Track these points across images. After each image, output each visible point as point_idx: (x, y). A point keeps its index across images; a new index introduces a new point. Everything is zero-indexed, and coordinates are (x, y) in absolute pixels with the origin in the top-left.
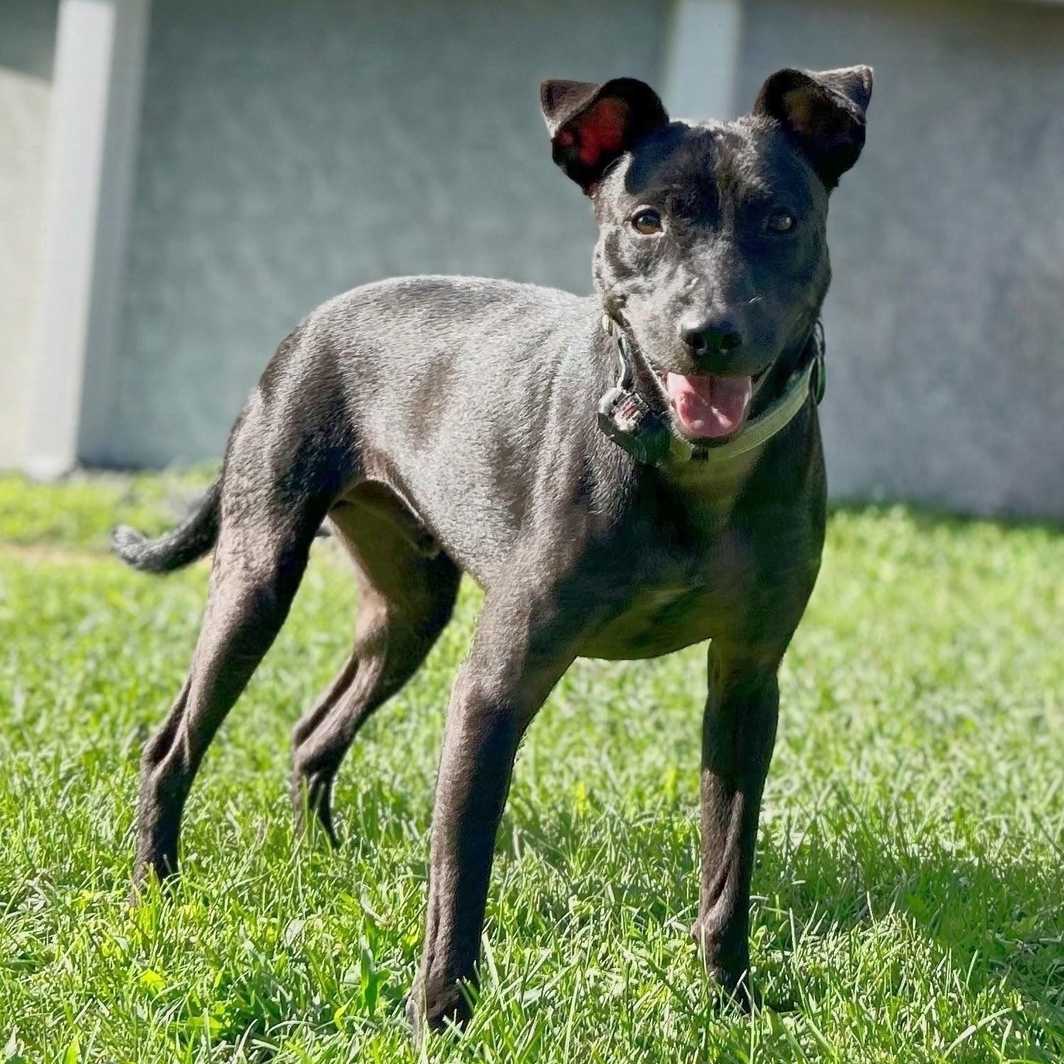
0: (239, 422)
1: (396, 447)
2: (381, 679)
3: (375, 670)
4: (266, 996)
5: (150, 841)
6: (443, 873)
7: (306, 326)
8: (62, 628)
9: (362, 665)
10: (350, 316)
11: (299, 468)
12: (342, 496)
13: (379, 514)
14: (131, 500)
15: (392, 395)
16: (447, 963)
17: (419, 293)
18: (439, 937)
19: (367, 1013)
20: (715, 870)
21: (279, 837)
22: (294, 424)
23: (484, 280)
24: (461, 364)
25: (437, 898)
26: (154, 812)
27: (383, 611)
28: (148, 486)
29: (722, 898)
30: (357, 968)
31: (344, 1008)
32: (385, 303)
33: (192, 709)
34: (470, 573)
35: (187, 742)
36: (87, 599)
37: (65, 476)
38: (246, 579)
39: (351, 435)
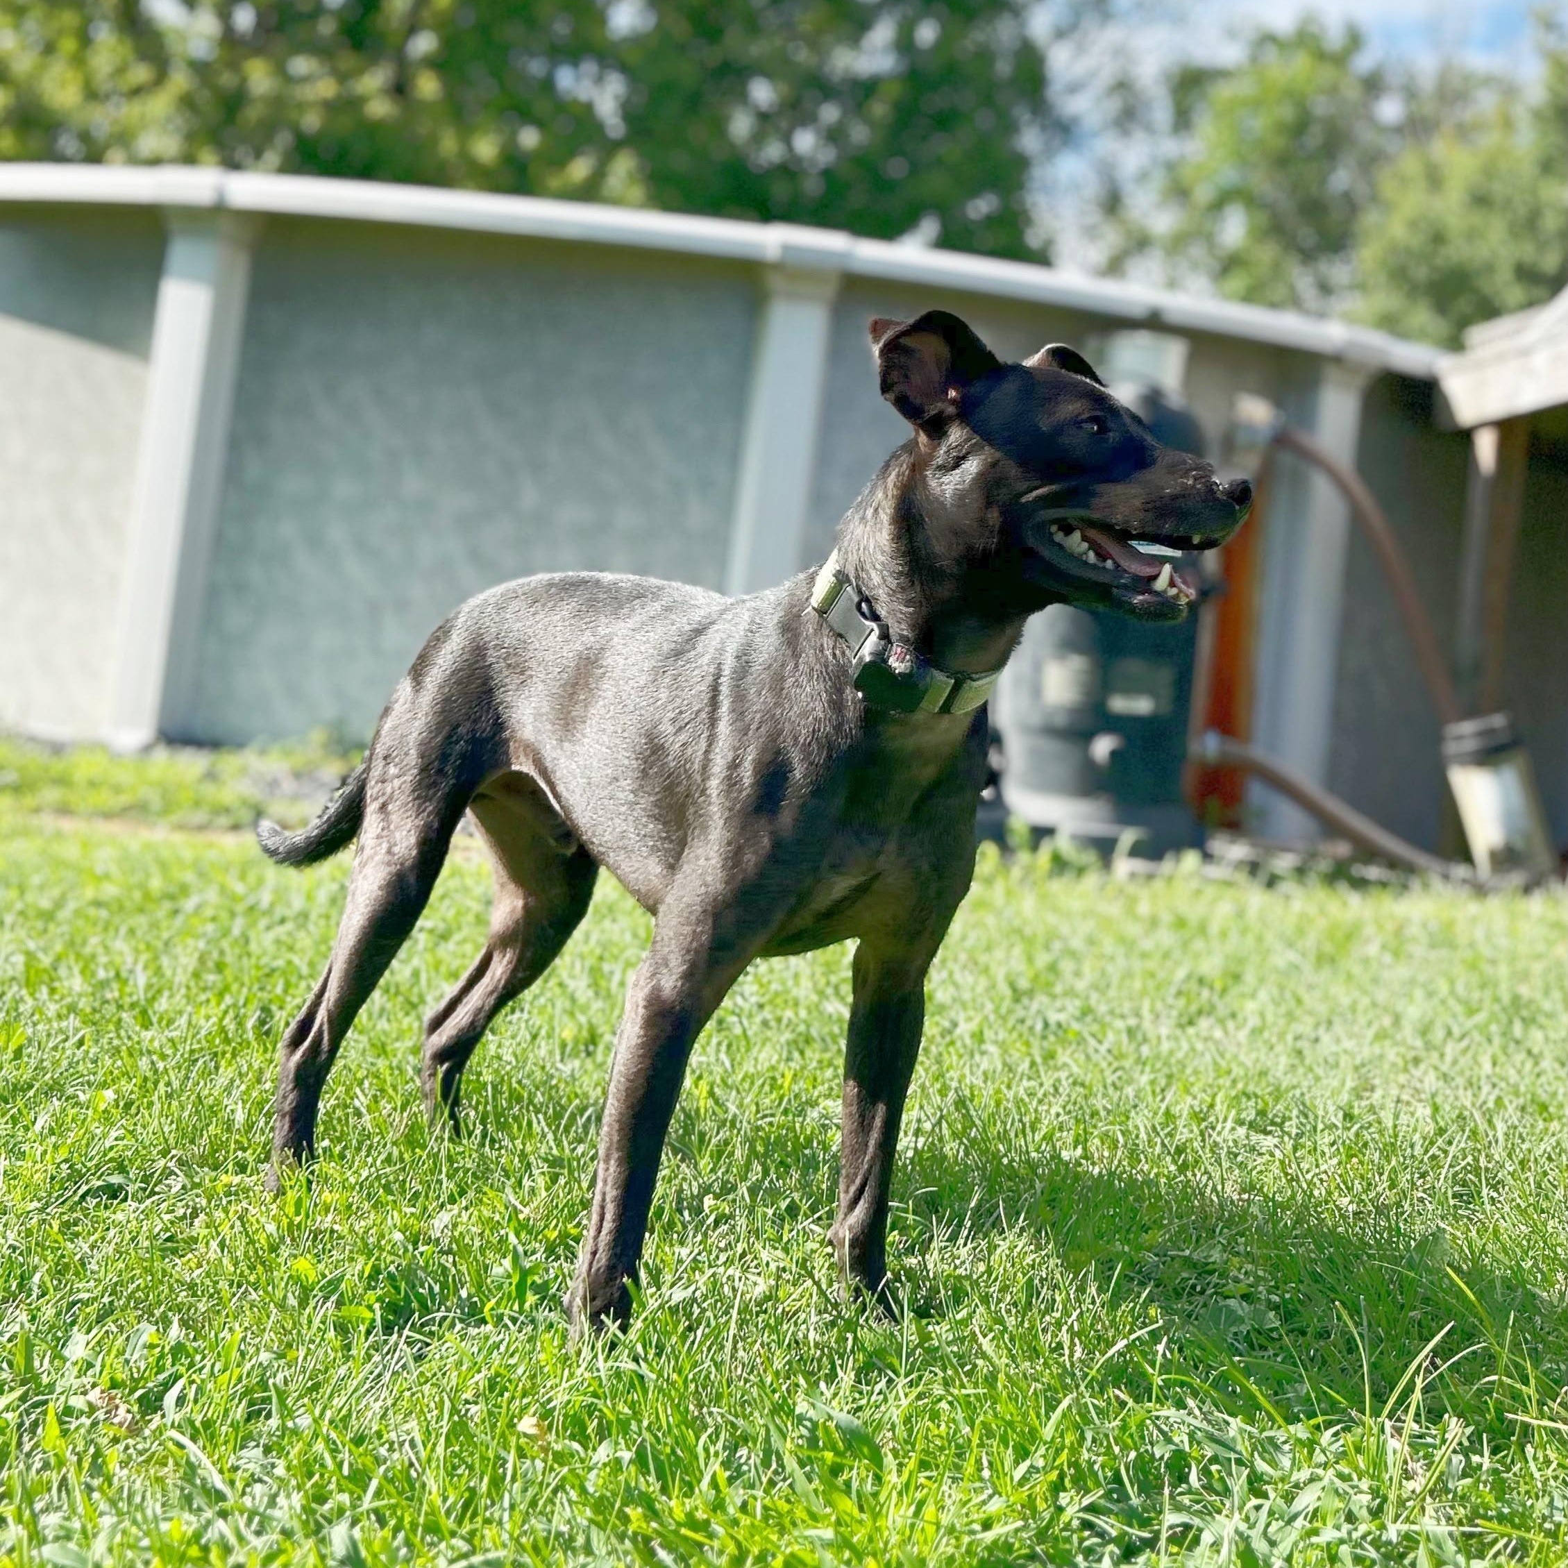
0: (387, 711)
1: (543, 737)
2: (514, 971)
3: (510, 962)
4: (414, 1287)
5: (286, 1127)
6: (612, 1170)
7: (456, 618)
8: (167, 906)
9: (496, 958)
10: (500, 608)
11: (444, 757)
12: (482, 788)
13: (518, 808)
14: (211, 776)
15: (541, 687)
16: (609, 1259)
17: (568, 588)
18: (604, 1232)
19: (516, 1307)
20: (856, 1175)
21: (414, 1128)
22: (443, 712)
23: (632, 577)
24: (609, 660)
25: (604, 1194)
26: (291, 1097)
27: (520, 903)
28: (229, 762)
29: (862, 1202)
30: (507, 1263)
31: (493, 1301)
32: (534, 599)
33: (332, 994)
34: (608, 868)
35: (325, 1027)
36: (189, 877)
37: (147, 749)
38: (389, 864)
39: (499, 725)
